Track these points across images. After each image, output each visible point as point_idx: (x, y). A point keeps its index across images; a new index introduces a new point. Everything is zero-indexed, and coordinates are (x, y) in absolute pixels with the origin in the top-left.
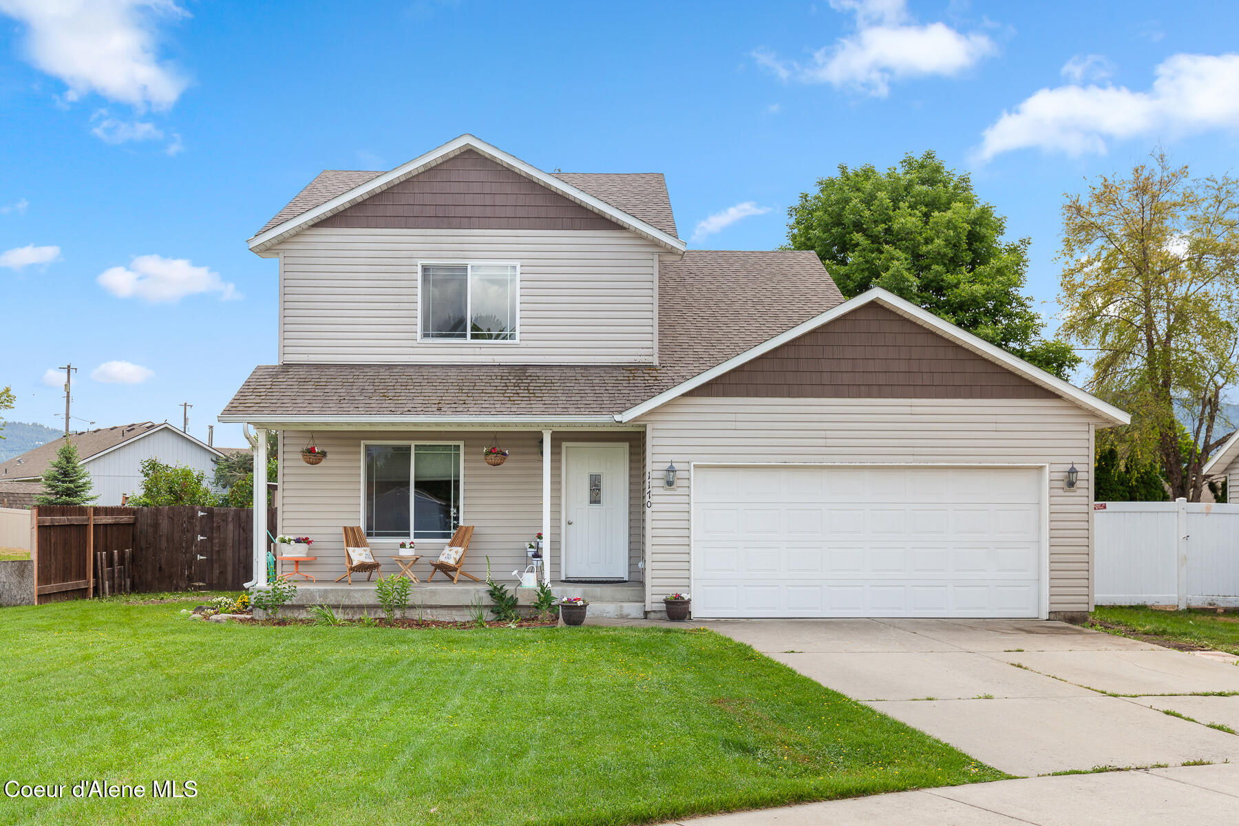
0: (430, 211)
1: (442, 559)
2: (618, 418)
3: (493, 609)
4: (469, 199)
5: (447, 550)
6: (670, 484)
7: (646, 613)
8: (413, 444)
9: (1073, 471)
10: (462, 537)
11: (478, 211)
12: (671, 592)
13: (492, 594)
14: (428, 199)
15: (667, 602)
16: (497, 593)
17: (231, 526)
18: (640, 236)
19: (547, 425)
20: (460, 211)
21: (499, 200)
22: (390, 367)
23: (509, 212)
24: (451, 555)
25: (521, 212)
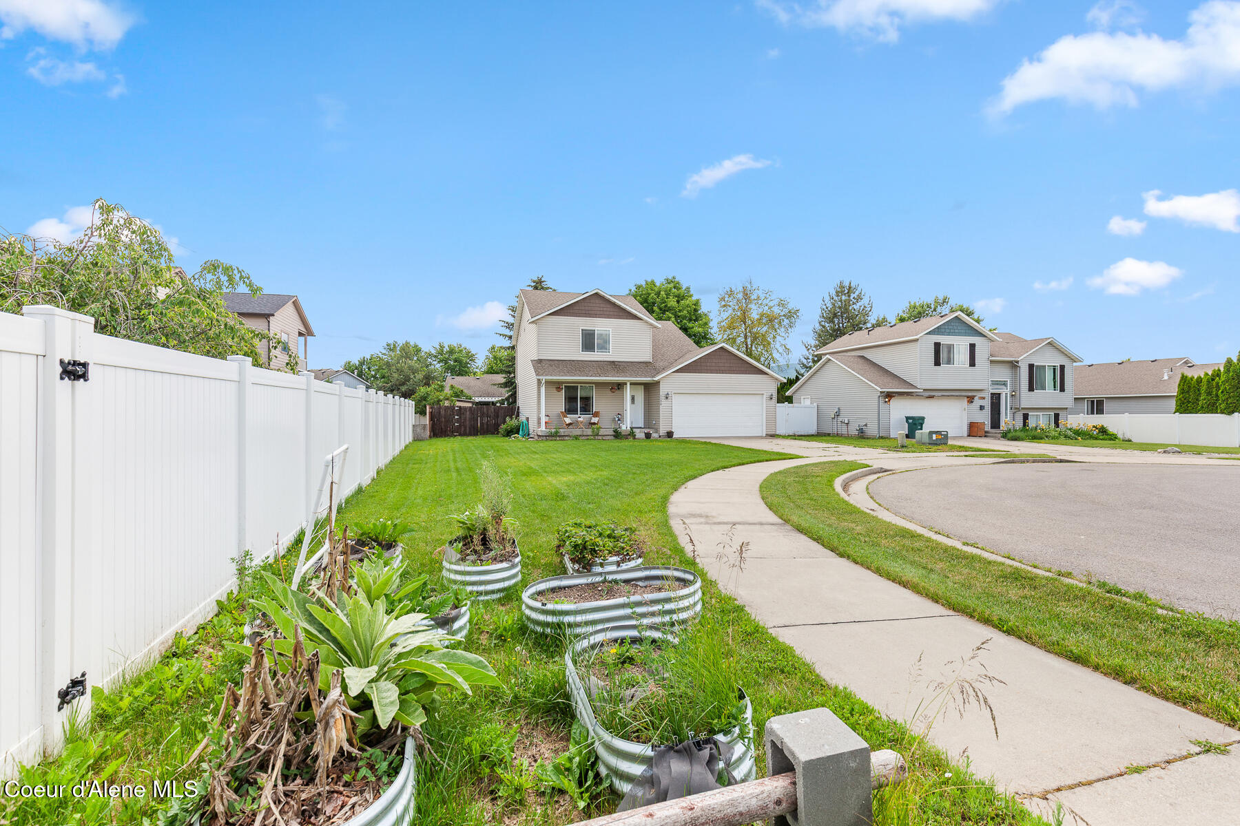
0: (584, 312)
1: (592, 421)
2: (654, 379)
3: (614, 436)
4: (596, 309)
5: (593, 418)
6: (667, 398)
7: (660, 436)
8: (579, 385)
9: (772, 395)
10: (596, 414)
11: (598, 313)
12: (669, 430)
13: (614, 431)
14: (583, 308)
15: (667, 433)
16: (616, 431)
17: (468, 413)
18: (647, 322)
19: (628, 381)
20: (593, 312)
21: (605, 309)
22: (573, 361)
23: (608, 313)
24: (595, 420)
25: (611, 313)
